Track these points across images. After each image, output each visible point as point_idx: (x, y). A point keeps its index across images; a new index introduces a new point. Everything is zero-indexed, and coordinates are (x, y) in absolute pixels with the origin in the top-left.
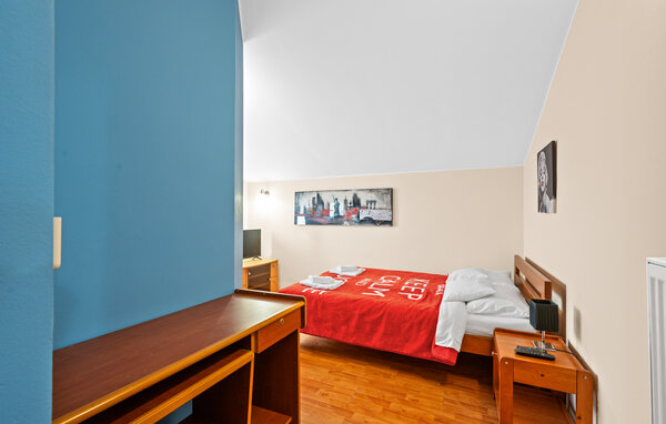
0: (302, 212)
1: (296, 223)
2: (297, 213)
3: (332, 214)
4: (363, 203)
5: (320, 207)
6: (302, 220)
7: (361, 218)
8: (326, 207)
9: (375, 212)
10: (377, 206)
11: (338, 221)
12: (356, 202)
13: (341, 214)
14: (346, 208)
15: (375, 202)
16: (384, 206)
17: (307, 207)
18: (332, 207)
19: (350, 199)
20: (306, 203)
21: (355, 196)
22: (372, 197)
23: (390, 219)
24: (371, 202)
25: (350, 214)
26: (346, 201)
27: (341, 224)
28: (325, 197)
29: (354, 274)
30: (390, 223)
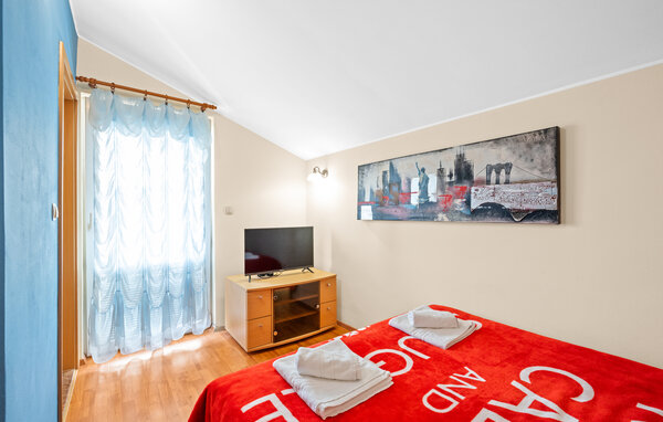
0: (367, 199)
1: (359, 218)
2: (361, 202)
3: (415, 200)
4: (479, 172)
5: (395, 189)
6: (367, 212)
7: (473, 206)
8: (404, 188)
9: (510, 190)
10: (514, 175)
11: (426, 212)
12: (464, 172)
13: (432, 199)
14: (441, 186)
15: (508, 167)
16: (536, 174)
17: (375, 189)
18: (415, 187)
19: (450, 167)
20: (373, 182)
21: (461, 158)
22: (503, 155)
23: (552, 206)
24: (498, 168)
25: (449, 198)
26: (441, 172)
27: (431, 218)
28: (403, 170)
29: (442, 340)
30: (554, 216)
